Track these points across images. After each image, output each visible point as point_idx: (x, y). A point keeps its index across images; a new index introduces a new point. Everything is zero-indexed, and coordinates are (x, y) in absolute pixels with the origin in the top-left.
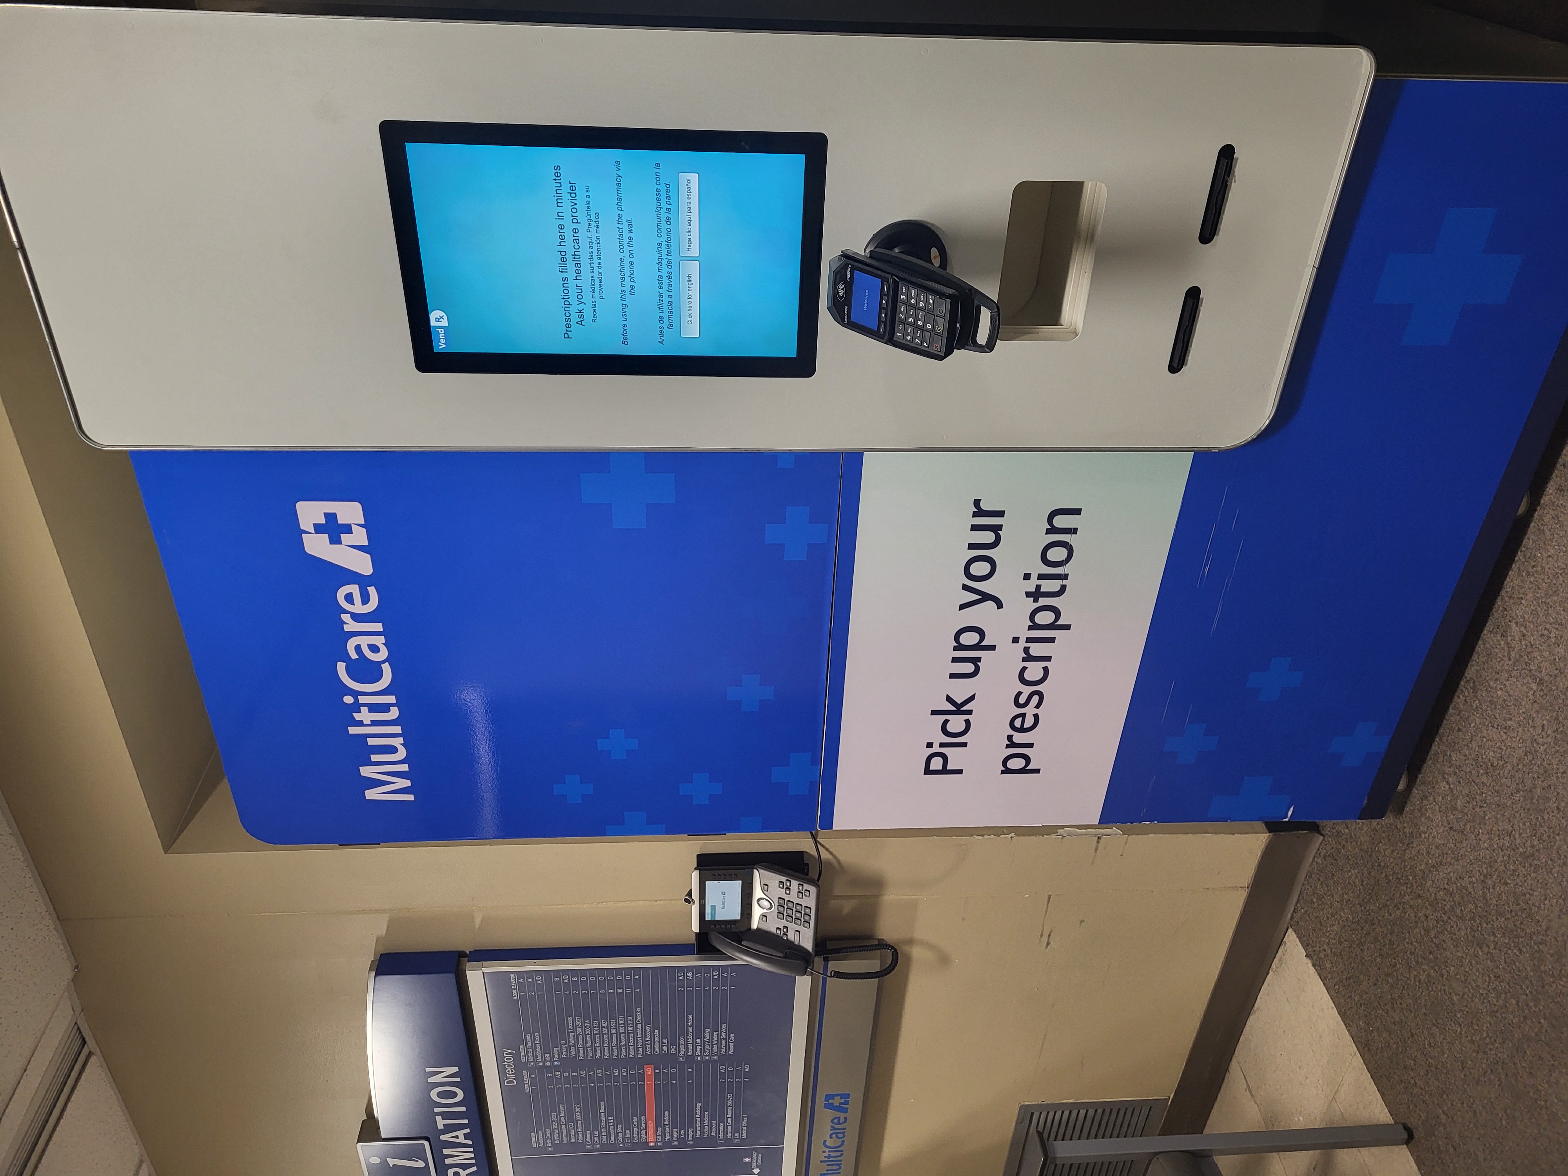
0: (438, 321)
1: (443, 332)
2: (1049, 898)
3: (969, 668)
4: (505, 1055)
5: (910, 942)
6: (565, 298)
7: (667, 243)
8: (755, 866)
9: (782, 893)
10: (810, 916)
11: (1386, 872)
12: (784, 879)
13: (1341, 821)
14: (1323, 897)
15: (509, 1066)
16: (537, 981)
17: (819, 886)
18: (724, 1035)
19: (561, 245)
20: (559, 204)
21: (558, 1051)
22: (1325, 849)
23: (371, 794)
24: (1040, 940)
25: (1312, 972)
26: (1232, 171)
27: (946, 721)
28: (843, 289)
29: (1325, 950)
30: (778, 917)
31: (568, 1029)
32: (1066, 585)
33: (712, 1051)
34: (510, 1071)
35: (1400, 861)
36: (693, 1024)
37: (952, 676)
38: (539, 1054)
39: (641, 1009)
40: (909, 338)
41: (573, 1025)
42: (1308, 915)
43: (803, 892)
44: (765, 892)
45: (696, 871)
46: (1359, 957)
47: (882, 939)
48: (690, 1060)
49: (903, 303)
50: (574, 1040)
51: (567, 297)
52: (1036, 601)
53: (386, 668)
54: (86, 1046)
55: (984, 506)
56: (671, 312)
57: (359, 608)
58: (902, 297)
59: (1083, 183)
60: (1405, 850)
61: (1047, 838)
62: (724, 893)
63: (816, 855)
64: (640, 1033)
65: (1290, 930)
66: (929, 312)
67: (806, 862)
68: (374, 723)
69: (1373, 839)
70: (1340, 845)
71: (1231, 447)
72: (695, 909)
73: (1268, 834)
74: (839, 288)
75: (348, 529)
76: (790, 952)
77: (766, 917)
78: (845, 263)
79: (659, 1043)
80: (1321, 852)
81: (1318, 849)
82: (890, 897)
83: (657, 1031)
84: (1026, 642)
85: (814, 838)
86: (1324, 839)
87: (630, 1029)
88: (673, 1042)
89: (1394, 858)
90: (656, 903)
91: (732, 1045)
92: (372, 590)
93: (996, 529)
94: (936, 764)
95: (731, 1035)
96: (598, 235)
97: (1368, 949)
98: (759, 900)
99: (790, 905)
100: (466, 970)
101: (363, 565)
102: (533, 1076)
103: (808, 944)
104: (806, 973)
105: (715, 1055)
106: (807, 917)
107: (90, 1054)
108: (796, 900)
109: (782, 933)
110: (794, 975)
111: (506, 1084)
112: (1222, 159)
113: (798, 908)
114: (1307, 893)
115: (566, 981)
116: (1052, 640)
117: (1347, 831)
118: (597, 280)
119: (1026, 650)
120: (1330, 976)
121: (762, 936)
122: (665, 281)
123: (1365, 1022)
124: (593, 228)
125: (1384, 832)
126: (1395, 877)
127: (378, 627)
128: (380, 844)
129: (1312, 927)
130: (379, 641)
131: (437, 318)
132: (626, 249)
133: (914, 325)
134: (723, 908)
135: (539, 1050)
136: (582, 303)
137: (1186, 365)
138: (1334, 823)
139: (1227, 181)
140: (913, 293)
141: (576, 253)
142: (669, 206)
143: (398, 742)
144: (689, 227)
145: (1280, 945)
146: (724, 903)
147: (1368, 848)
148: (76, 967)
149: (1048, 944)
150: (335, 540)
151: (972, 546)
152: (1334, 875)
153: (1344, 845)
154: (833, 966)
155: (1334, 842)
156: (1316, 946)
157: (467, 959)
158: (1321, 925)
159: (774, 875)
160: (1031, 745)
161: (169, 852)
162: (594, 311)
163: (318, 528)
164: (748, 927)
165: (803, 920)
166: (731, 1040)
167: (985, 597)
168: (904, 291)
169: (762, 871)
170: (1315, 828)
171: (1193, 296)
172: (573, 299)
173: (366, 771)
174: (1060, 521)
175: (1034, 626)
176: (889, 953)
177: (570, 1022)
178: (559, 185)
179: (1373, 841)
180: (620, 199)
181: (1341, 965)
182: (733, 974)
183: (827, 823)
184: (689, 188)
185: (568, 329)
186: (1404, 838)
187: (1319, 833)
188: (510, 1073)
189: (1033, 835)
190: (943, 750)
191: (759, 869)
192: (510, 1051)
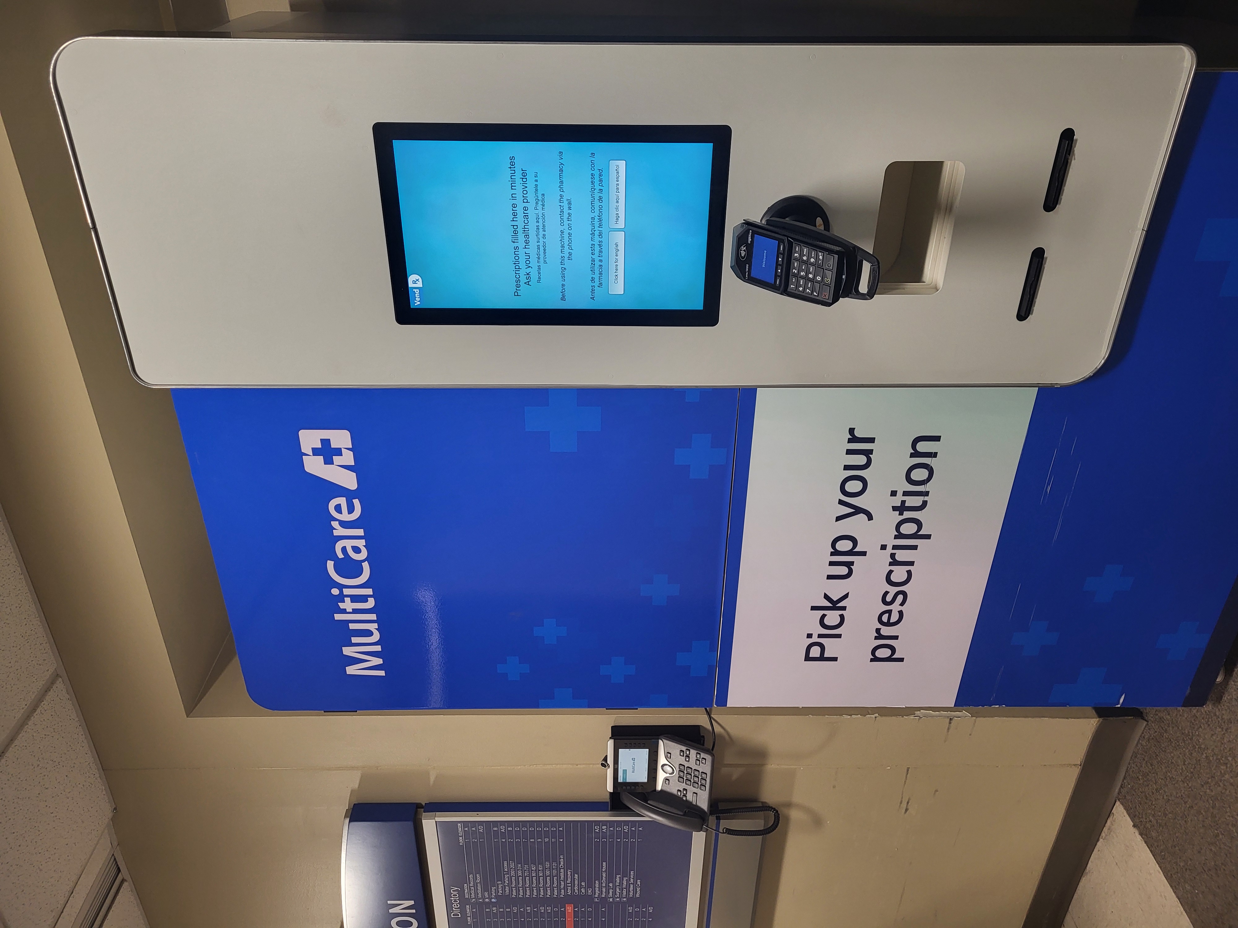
0: (415, 283)
1: (418, 292)
2: (908, 770)
3: (844, 570)
4: (452, 892)
5: (789, 805)
6: (516, 263)
7: (599, 218)
8: (660, 737)
9: (682, 760)
10: (706, 780)
11: (1206, 753)
12: (684, 748)
13: (1163, 708)
14: (1148, 775)
15: (455, 901)
16: (479, 829)
17: (714, 755)
18: (632, 880)
19: (514, 221)
20: (513, 188)
21: (495, 889)
22: (1149, 732)
23: (351, 670)
24: (900, 806)
25: (1140, 840)
26: (1072, 150)
27: (824, 616)
28: (744, 251)
29: (1150, 821)
30: (678, 781)
31: (504, 871)
32: (927, 501)
33: (622, 894)
34: (456, 906)
35: (1219, 744)
36: (606, 870)
37: (830, 577)
38: (479, 891)
39: (564, 857)
40: (801, 289)
41: (508, 868)
42: (1134, 790)
43: (700, 760)
44: (668, 759)
45: (611, 740)
46: (1183, 828)
47: (765, 803)
48: (604, 901)
49: (796, 259)
50: (508, 881)
51: (518, 262)
52: (901, 514)
53: (366, 565)
54: (120, 874)
55: (858, 434)
56: (601, 273)
57: (345, 516)
58: (796, 255)
59: (943, 162)
60: (1224, 734)
61: (906, 718)
62: (633, 759)
63: (710, 729)
64: (562, 877)
65: (1118, 803)
66: (819, 267)
67: (702, 735)
68: (355, 611)
69: (1193, 724)
70: (1163, 730)
71: (1071, 384)
72: (610, 772)
73: (1098, 719)
74: (741, 250)
75: (338, 452)
76: (688, 811)
77: (669, 780)
78: (747, 229)
79: (578, 885)
80: (1145, 735)
81: (1143, 733)
82: (772, 766)
83: (576, 875)
84: (892, 549)
85: (709, 714)
86: (1147, 724)
87: (555, 872)
88: (590, 885)
89: (1215, 741)
90: (577, 767)
91: (638, 889)
92: (356, 502)
93: (868, 453)
94: (815, 652)
95: (638, 881)
96: (543, 212)
97: (1191, 821)
98: (663, 766)
99: (689, 770)
100: (422, 819)
101: (350, 481)
102: (474, 910)
103: (704, 805)
104: (702, 829)
105: (625, 897)
106: (703, 782)
107: (123, 881)
108: (694, 767)
109: (682, 794)
110: (692, 831)
111: (452, 916)
112: (1063, 140)
113: (696, 773)
114: (1133, 771)
115: (503, 831)
116: (915, 547)
117: (1169, 717)
118: (542, 248)
119: (893, 556)
120: (1156, 844)
121: (664, 796)
122: (597, 248)
123: (1191, 886)
124: (540, 207)
125: (1203, 718)
126: (1215, 758)
127: (360, 532)
128: (356, 711)
129: (1138, 801)
130: (361, 543)
131: (414, 281)
132: (566, 222)
133: (806, 278)
134: (633, 772)
135: (479, 888)
136: (530, 267)
137: (1032, 314)
138: (1156, 711)
139: (1067, 159)
140: (805, 251)
141: (526, 227)
142: (601, 188)
143: (373, 627)
144: (617, 204)
145: (1109, 816)
146: (633, 768)
147: (1189, 732)
148: (115, 809)
149: (906, 810)
150: (328, 461)
151: (847, 468)
152: (1157, 755)
153: (1166, 729)
154: (725, 824)
155: (1157, 727)
156: (1142, 818)
157: (423, 809)
158: (1146, 799)
159: (676, 745)
160: (896, 638)
161: (190, 716)
162: (539, 273)
163: (316, 452)
164: (653, 789)
165: (700, 784)
166: (638, 885)
167: (858, 510)
168: (797, 250)
169: (665, 741)
170: (1139, 715)
171: (1038, 256)
172: (522, 265)
173: (347, 651)
174: (922, 447)
175: (899, 536)
176: (772, 814)
177: (505, 865)
178: (514, 172)
179: (1193, 726)
180: (562, 182)
181: (1166, 835)
182: (641, 829)
183: (723, 700)
184: (618, 173)
185: (518, 289)
186: (1223, 724)
187: (1143, 719)
188: (456, 907)
189: (894, 716)
190: (821, 640)
191: (663, 740)
192: (457, 888)
